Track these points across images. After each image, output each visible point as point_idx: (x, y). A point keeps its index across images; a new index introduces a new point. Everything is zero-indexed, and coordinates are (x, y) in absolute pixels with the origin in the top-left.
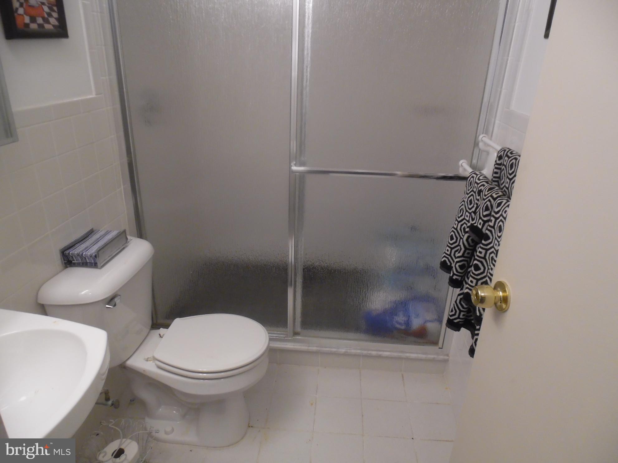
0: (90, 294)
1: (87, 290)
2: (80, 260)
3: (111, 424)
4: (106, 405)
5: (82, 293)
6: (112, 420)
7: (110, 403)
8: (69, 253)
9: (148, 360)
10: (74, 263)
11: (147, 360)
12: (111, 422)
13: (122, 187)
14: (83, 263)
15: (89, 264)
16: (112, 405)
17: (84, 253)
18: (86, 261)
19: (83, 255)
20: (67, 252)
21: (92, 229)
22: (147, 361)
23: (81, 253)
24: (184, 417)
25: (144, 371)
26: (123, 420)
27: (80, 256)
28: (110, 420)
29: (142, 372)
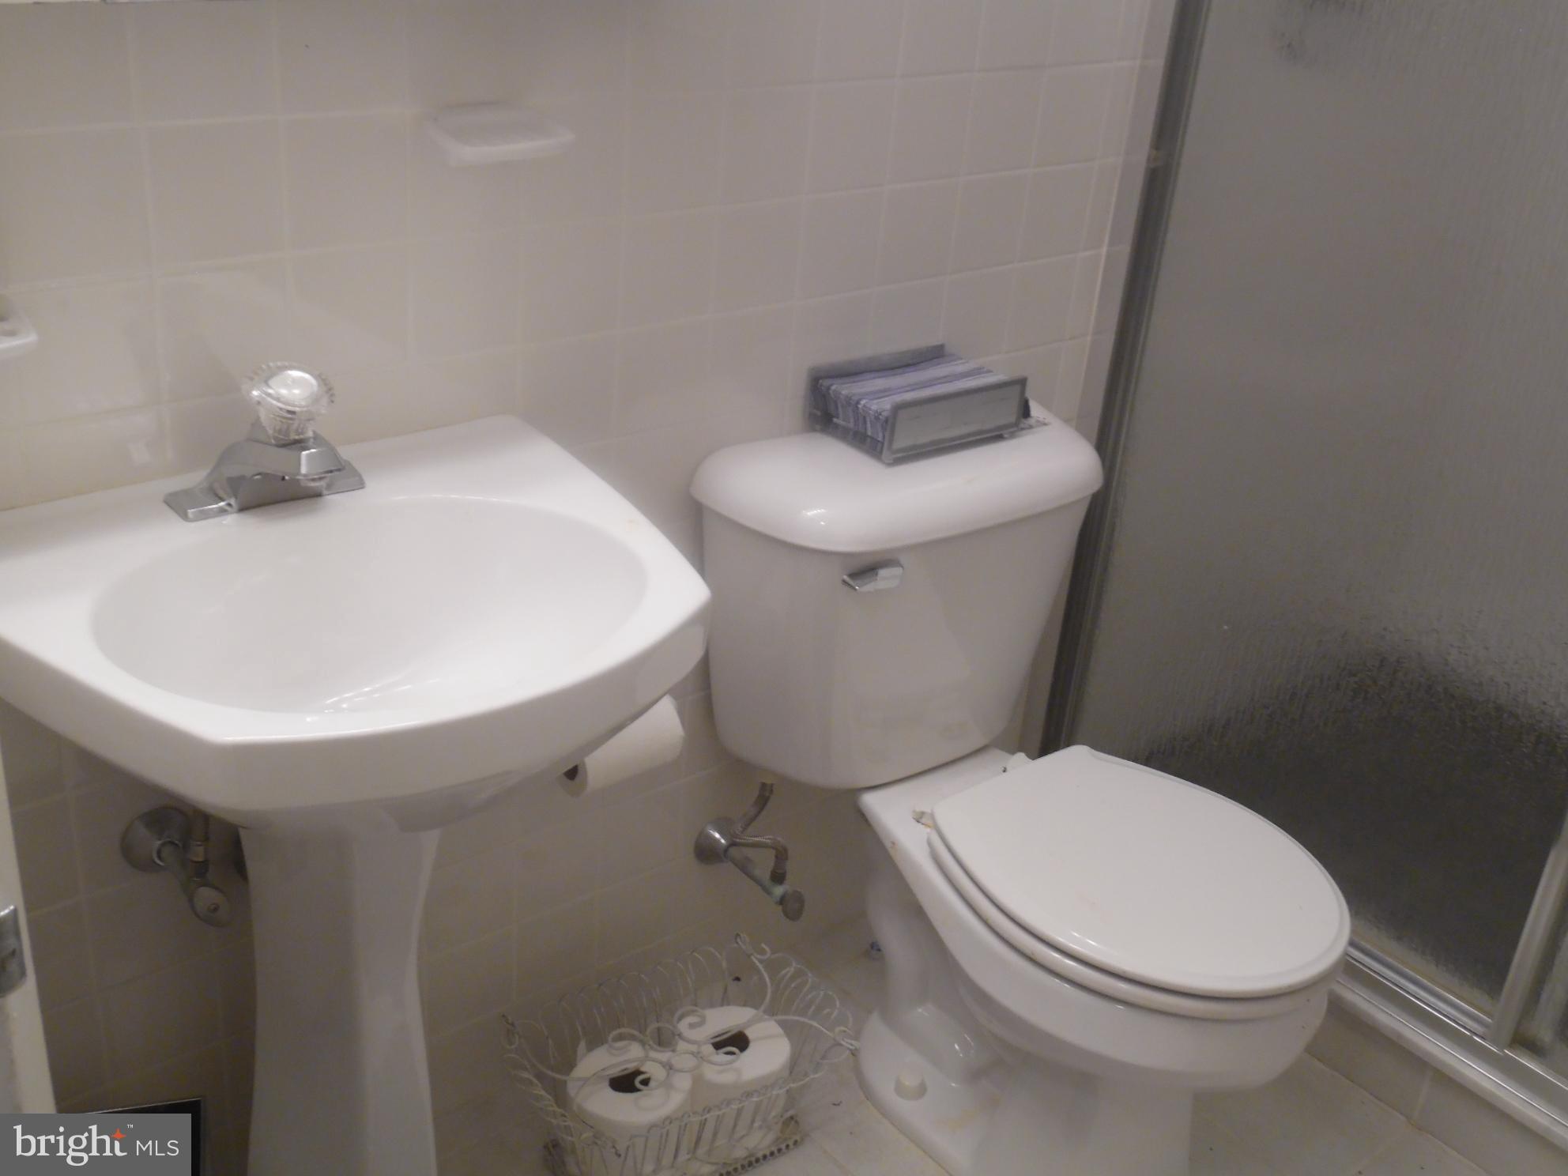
0: (822, 523)
1: (823, 510)
2: (852, 420)
3: (759, 956)
4: (769, 892)
5: (809, 514)
6: (767, 949)
7: (779, 891)
8: (828, 388)
9: (921, 818)
10: (836, 424)
11: (919, 818)
12: (763, 952)
13: (1104, 250)
14: (856, 434)
15: (869, 440)
16: (782, 901)
17: (863, 402)
18: (866, 429)
19: (860, 406)
20: (826, 383)
21: (942, 347)
22: (918, 822)
23: (855, 398)
24: (974, 1075)
25: (893, 843)
26: (794, 964)
27: (852, 404)
28: (763, 945)
29: (888, 845)
